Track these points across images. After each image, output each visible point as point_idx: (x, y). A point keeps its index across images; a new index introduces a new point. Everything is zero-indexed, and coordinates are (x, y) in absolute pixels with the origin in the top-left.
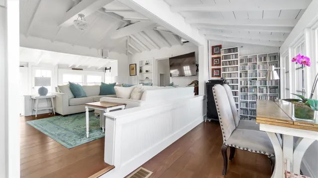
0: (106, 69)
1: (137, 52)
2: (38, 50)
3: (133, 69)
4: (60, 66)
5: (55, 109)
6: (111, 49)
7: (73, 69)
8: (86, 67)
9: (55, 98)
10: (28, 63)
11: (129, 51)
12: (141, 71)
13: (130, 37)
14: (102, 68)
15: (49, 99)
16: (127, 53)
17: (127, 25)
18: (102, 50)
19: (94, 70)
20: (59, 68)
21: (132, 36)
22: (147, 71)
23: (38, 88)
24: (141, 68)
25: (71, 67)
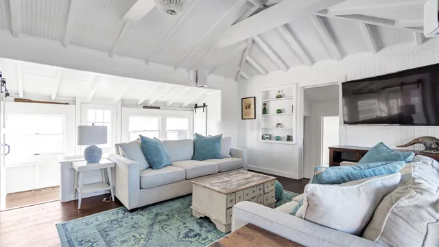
0: (196, 106)
1: (259, 73)
2: (88, 73)
3: (249, 107)
4: (124, 103)
5: (114, 189)
6: (213, 70)
7: (144, 107)
8: (165, 104)
9: (114, 168)
10: (75, 98)
11: (243, 73)
12: (265, 111)
13: (254, 41)
14: (189, 106)
15: (104, 171)
16: (239, 77)
17: (257, 12)
18: (197, 71)
19: (178, 108)
20: (123, 105)
21: (258, 40)
22: (279, 112)
23: (84, 147)
24: (265, 104)
25: (141, 104)
